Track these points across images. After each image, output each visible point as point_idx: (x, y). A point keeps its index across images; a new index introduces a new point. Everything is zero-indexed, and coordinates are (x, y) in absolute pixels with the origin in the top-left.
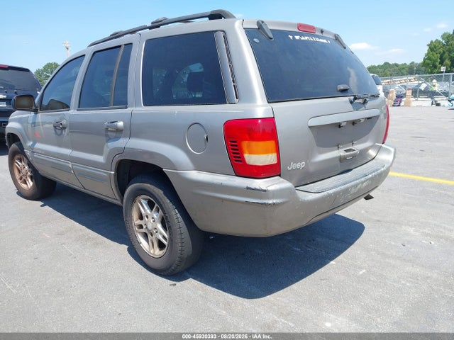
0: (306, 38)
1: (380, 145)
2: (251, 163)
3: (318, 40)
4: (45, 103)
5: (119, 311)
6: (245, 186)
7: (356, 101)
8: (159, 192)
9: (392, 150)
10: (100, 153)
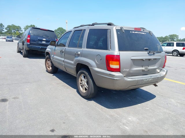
0: (137, 32)
1: (162, 68)
2: (112, 67)
3: (141, 33)
4: (59, 44)
5: (71, 105)
6: (109, 73)
7: (150, 53)
8: (87, 73)
9: (166, 71)
10: (73, 61)
